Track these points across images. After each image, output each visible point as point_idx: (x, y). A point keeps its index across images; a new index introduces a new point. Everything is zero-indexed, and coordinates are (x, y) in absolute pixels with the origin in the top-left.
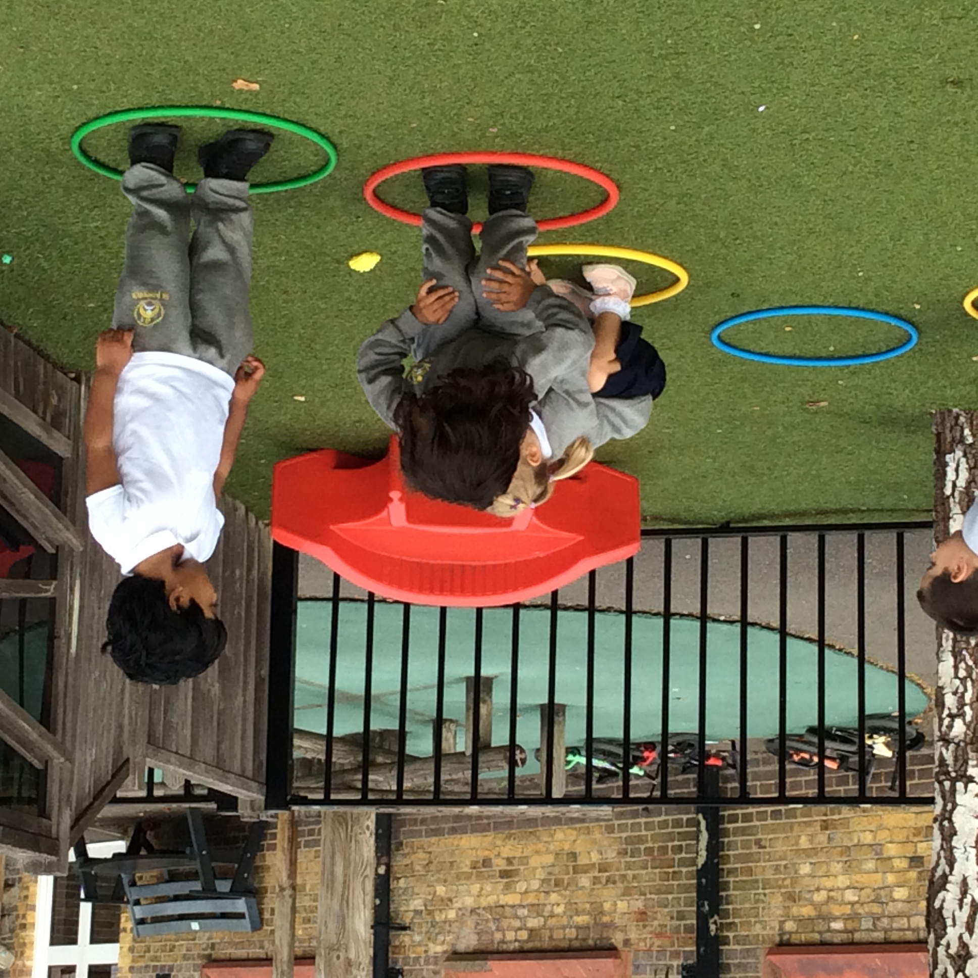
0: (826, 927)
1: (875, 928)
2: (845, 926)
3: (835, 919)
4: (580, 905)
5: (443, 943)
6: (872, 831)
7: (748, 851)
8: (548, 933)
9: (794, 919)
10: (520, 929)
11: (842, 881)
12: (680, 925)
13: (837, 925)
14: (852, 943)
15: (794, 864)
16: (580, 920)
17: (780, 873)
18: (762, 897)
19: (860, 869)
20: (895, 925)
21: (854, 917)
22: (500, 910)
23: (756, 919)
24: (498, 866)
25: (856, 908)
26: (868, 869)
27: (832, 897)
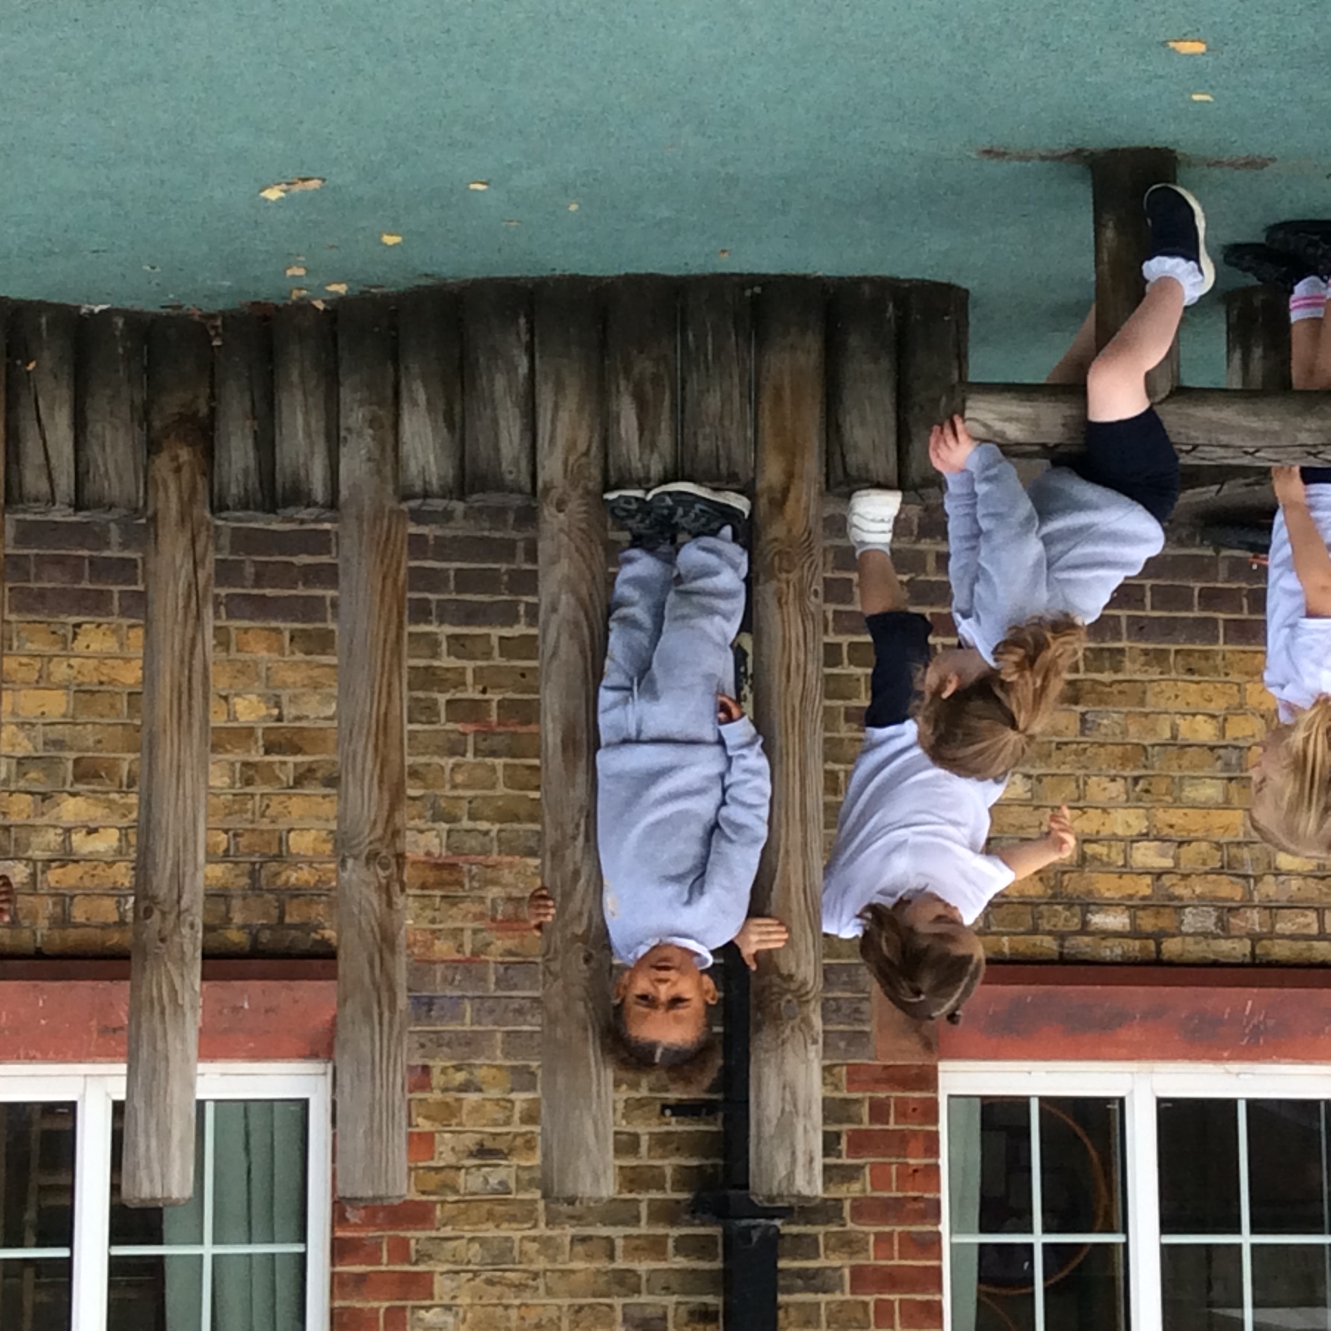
0: (1075, 923)
1: (1225, 930)
2: (1133, 919)
3: (1107, 905)
6: (1213, 716)
11: (1128, 821)
13: (1115, 921)
14: (1159, 962)
19: (1177, 799)
21: (1164, 905)
25: (1168, 884)
26: (1203, 799)
27: (1095, 857)
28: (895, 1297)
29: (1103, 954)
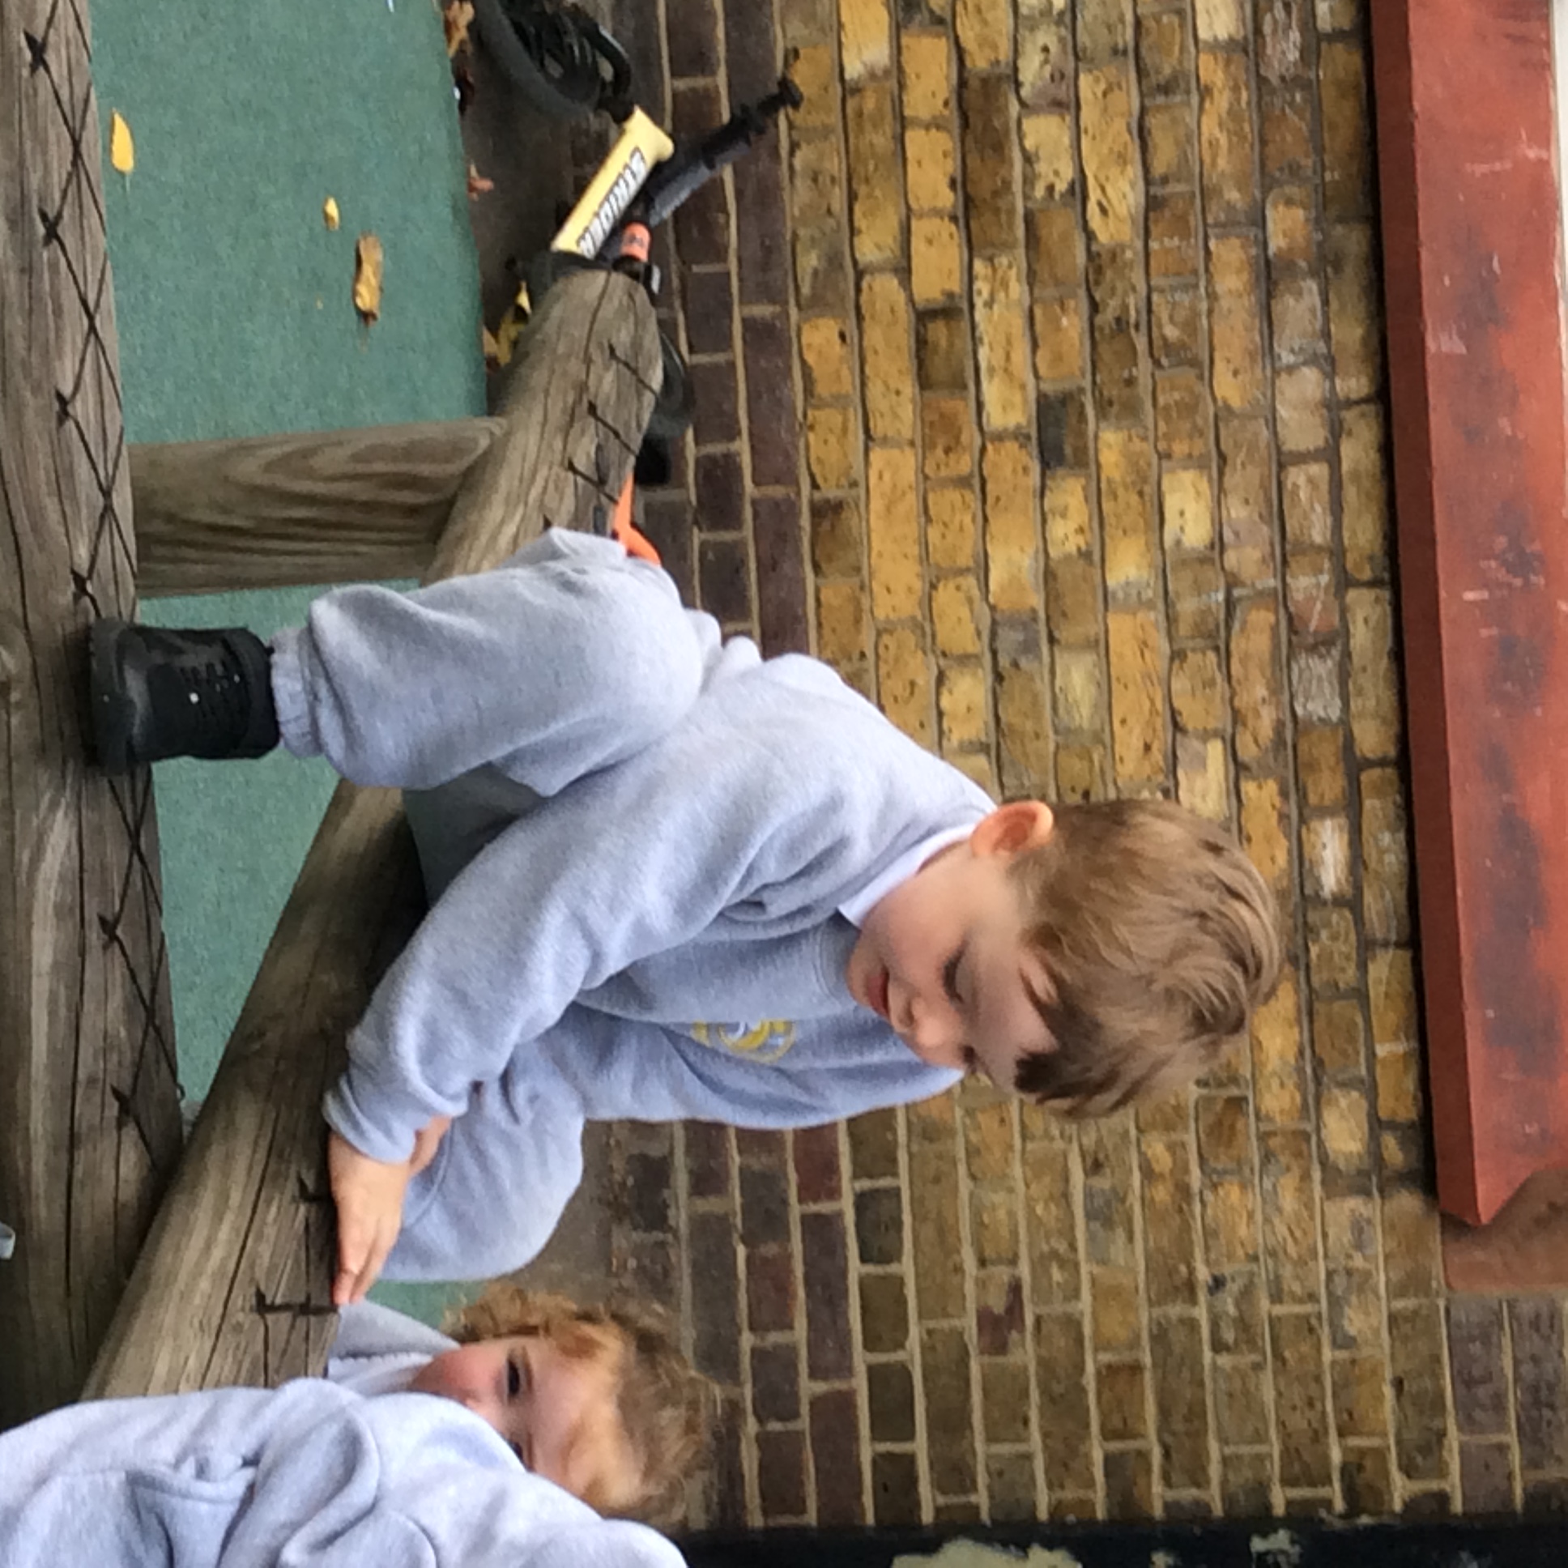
1: (1335, 639)
2: (1324, 812)
3: (1302, 864)
7: (1035, 1395)
9: (1313, 1105)
13: (1331, 854)
14: (1403, 762)
17: (1119, 1196)
18: (1228, 1304)
19: (1097, 738)
20: (1319, 532)
23: (1325, 1334)
25: (1253, 749)
26: (1093, 689)
29: (1396, 868)
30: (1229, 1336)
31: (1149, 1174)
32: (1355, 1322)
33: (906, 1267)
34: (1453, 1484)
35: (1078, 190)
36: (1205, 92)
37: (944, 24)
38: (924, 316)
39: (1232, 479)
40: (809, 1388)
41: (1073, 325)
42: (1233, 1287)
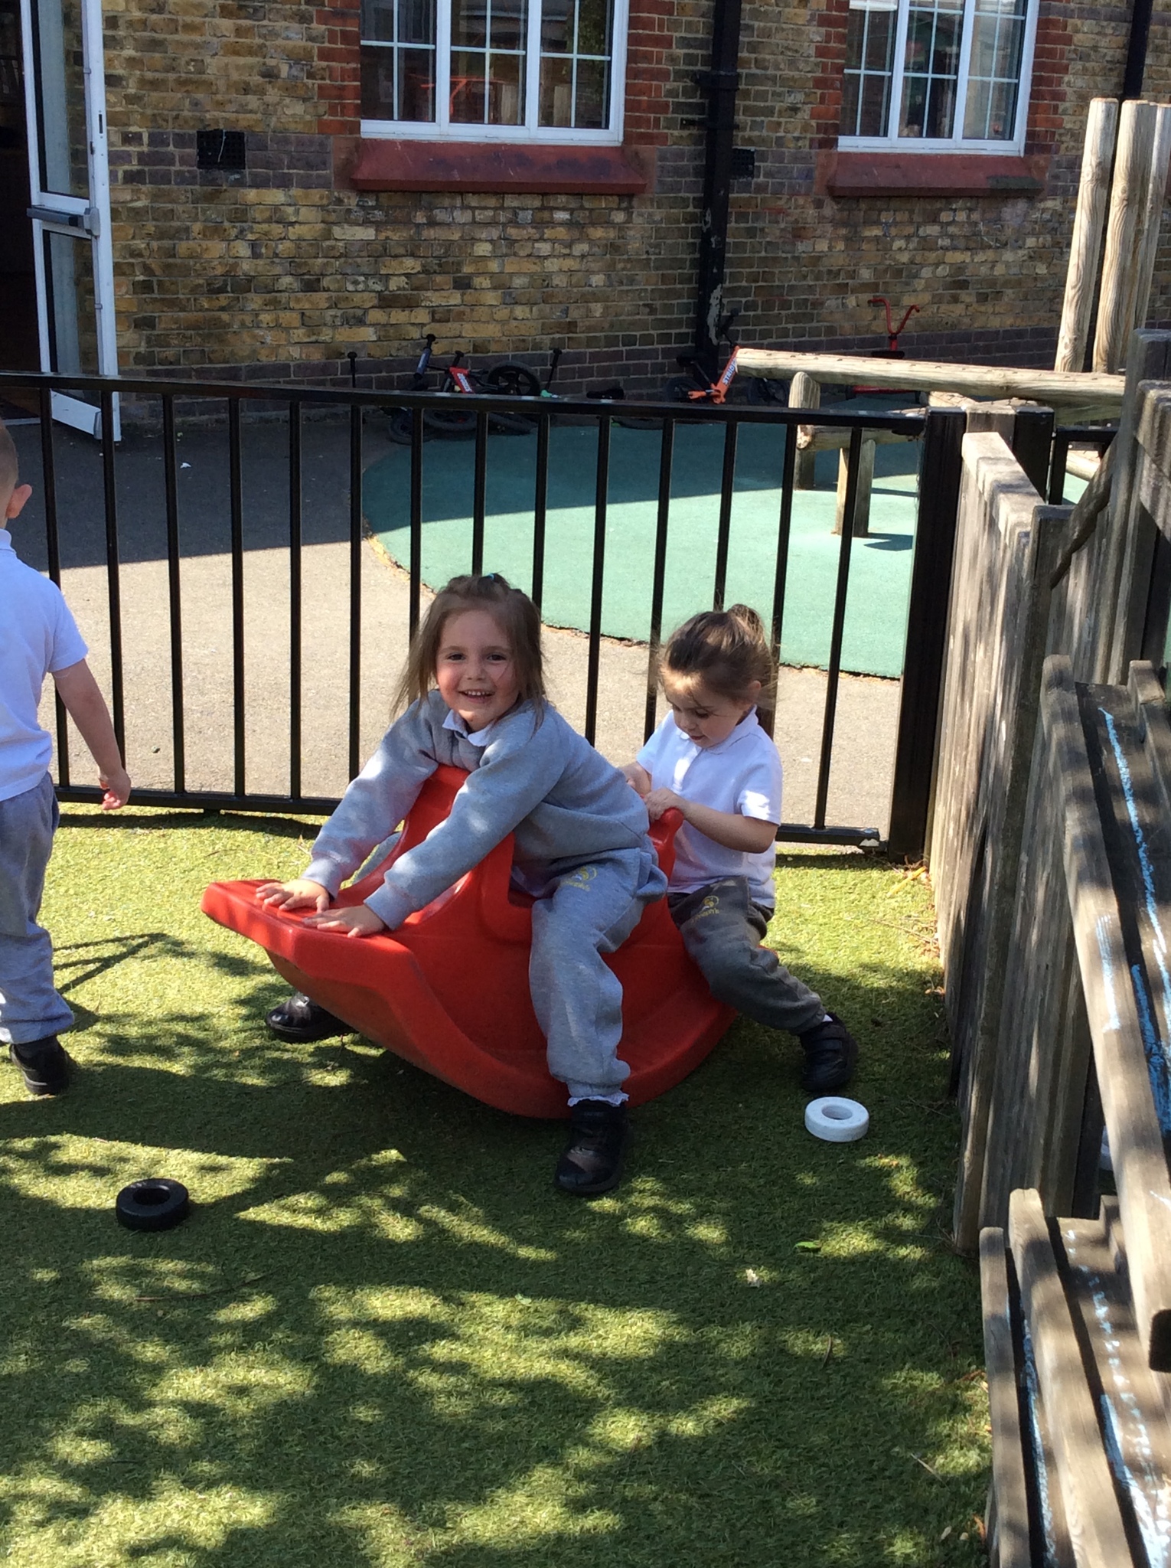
0: (576, 213)
1: (515, 211)
2: (552, 217)
3: (562, 224)
4: (874, 248)
5: (1044, 211)
6: (515, 319)
7: (666, 301)
8: (917, 218)
9: (613, 225)
10: (949, 224)
11: (552, 265)
12: (753, 222)
13: (562, 216)
14: (544, 194)
15: (611, 285)
16: (876, 232)
17: (628, 276)
18: (651, 250)
19: (531, 277)
20: (490, 213)
21: (539, 224)
22: (973, 245)
23: (659, 225)
24: (970, 294)
25: (537, 234)
26: (521, 277)
27: (566, 247)
28: (657, 33)
29: (566, 198)
30: (657, 251)
31: (623, 269)
32: (657, 218)
33: (638, 334)
34: (691, 196)
35: (407, 275)
36: (387, 238)
37: (366, 311)
38: (434, 320)
39: (478, 236)
40: (660, 360)
41: (439, 278)
42: (648, 248)
